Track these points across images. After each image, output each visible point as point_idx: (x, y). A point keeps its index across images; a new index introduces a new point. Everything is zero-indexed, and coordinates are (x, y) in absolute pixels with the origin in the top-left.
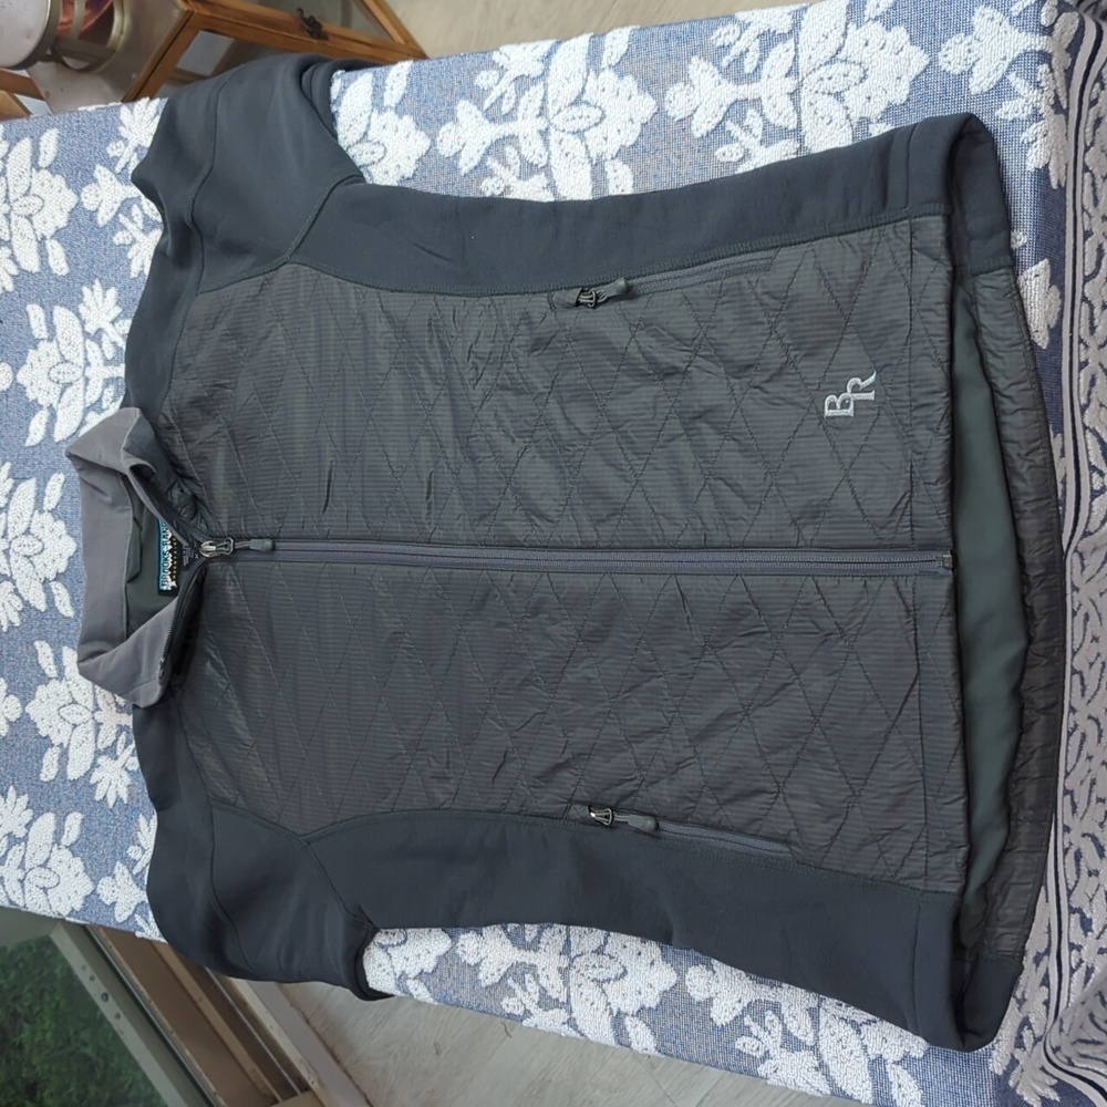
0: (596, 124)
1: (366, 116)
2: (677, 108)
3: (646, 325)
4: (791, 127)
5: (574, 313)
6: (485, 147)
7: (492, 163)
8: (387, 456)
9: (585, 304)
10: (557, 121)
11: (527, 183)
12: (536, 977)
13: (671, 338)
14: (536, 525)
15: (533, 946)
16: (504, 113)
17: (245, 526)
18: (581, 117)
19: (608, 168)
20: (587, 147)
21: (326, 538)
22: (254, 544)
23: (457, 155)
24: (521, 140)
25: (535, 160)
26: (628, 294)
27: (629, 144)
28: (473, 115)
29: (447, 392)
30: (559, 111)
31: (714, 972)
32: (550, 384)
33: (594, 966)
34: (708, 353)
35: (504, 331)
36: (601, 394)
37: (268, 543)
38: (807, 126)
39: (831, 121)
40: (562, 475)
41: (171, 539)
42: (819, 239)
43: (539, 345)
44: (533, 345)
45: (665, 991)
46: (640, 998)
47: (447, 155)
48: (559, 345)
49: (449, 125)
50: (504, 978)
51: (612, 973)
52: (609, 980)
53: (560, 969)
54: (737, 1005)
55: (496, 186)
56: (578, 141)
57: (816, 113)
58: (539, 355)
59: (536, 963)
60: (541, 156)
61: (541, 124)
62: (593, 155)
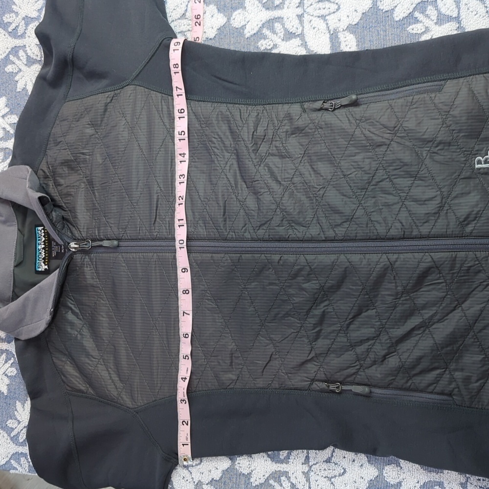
0: (334, 12)
1: (184, 6)
2: (385, 5)
3: (366, 120)
4: (454, 16)
5: (320, 114)
6: (262, 23)
7: (266, 31)
8: (198, 192)
9: (327, 109)
10: (309, 10)
11: (288, 43)
12: (289, 478)
13: (381, 126)
14: (296, 229)
15: (286, 460)
16: (275, 5)
17: (99, 233)
18: (324, 9)
19: (341, 35)
20: (327, 24)
21: (154, 239)
22: (106, 243)
23: (244, 27)
24: (285, 19)
25: (293, 30)
26: (355, 104)
27: (354, 23)
28: (255, 6)
29: (235, 157)
30: (311, 5)
31: (401, 468)
32: (303, 152)
33: (325, 470)
34: (402, 135)
35: (273, 124)
36: (337, 157)
37: (116, 243)
38: (463, 15)
39: (477, 14)
40: (311, 202)
41: (44, 242)
42: (471, 75)
43: (298, 131)
44: (292, 131)
45: (371, 480)
46: (356, 485)
47: (237, 27)
48: (310, 131)
49: (239, 11)
50: (267, 480)
51: (337, 473)
52: (335, 476)
53: (303, 473)
54: (417, 484)
55: (268, 44)
56: (322, 21)
57: (468, 9)
58: (296, 136)
59: (288, 470)
60: (297, 29)
61: (299, 11)
62: (331, 28)
